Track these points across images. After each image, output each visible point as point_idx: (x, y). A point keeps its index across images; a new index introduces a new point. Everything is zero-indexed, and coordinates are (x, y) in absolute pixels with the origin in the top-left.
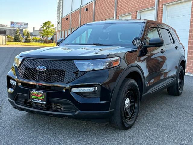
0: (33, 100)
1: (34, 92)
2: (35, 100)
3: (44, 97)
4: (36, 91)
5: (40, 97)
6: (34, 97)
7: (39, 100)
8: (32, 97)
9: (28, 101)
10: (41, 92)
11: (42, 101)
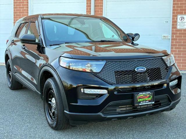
0: (140, 103)
1: (141, 94)
2: (142, 103)
3: (152, 97)
4: (143, 93)
5: (148, 98)
6: (140, 100)
7: (146, 102)
8: (138, 101)
9: (134, 106)
10: (149, 92)
11: (150, 101)
